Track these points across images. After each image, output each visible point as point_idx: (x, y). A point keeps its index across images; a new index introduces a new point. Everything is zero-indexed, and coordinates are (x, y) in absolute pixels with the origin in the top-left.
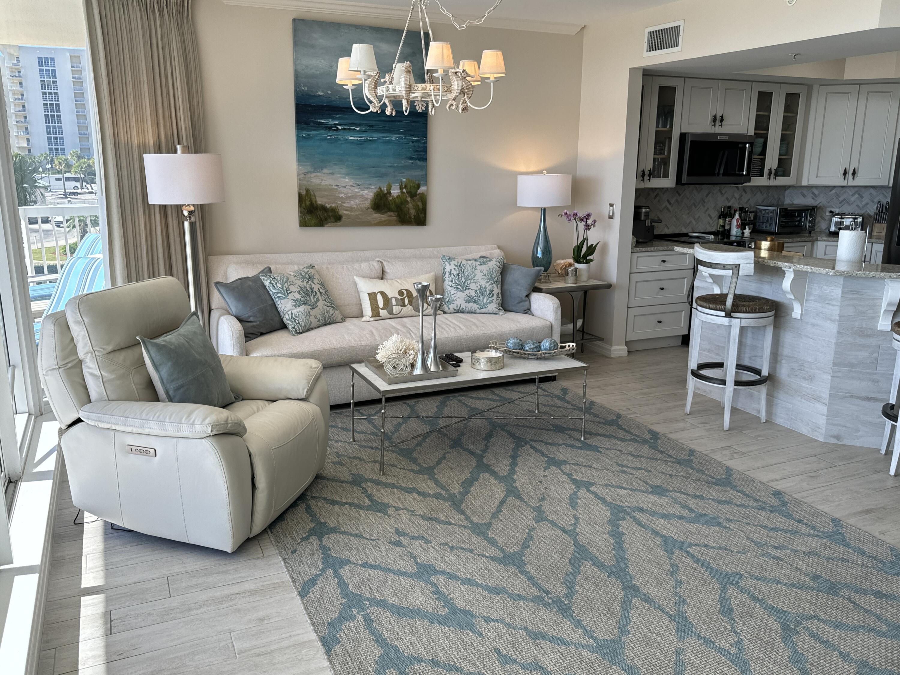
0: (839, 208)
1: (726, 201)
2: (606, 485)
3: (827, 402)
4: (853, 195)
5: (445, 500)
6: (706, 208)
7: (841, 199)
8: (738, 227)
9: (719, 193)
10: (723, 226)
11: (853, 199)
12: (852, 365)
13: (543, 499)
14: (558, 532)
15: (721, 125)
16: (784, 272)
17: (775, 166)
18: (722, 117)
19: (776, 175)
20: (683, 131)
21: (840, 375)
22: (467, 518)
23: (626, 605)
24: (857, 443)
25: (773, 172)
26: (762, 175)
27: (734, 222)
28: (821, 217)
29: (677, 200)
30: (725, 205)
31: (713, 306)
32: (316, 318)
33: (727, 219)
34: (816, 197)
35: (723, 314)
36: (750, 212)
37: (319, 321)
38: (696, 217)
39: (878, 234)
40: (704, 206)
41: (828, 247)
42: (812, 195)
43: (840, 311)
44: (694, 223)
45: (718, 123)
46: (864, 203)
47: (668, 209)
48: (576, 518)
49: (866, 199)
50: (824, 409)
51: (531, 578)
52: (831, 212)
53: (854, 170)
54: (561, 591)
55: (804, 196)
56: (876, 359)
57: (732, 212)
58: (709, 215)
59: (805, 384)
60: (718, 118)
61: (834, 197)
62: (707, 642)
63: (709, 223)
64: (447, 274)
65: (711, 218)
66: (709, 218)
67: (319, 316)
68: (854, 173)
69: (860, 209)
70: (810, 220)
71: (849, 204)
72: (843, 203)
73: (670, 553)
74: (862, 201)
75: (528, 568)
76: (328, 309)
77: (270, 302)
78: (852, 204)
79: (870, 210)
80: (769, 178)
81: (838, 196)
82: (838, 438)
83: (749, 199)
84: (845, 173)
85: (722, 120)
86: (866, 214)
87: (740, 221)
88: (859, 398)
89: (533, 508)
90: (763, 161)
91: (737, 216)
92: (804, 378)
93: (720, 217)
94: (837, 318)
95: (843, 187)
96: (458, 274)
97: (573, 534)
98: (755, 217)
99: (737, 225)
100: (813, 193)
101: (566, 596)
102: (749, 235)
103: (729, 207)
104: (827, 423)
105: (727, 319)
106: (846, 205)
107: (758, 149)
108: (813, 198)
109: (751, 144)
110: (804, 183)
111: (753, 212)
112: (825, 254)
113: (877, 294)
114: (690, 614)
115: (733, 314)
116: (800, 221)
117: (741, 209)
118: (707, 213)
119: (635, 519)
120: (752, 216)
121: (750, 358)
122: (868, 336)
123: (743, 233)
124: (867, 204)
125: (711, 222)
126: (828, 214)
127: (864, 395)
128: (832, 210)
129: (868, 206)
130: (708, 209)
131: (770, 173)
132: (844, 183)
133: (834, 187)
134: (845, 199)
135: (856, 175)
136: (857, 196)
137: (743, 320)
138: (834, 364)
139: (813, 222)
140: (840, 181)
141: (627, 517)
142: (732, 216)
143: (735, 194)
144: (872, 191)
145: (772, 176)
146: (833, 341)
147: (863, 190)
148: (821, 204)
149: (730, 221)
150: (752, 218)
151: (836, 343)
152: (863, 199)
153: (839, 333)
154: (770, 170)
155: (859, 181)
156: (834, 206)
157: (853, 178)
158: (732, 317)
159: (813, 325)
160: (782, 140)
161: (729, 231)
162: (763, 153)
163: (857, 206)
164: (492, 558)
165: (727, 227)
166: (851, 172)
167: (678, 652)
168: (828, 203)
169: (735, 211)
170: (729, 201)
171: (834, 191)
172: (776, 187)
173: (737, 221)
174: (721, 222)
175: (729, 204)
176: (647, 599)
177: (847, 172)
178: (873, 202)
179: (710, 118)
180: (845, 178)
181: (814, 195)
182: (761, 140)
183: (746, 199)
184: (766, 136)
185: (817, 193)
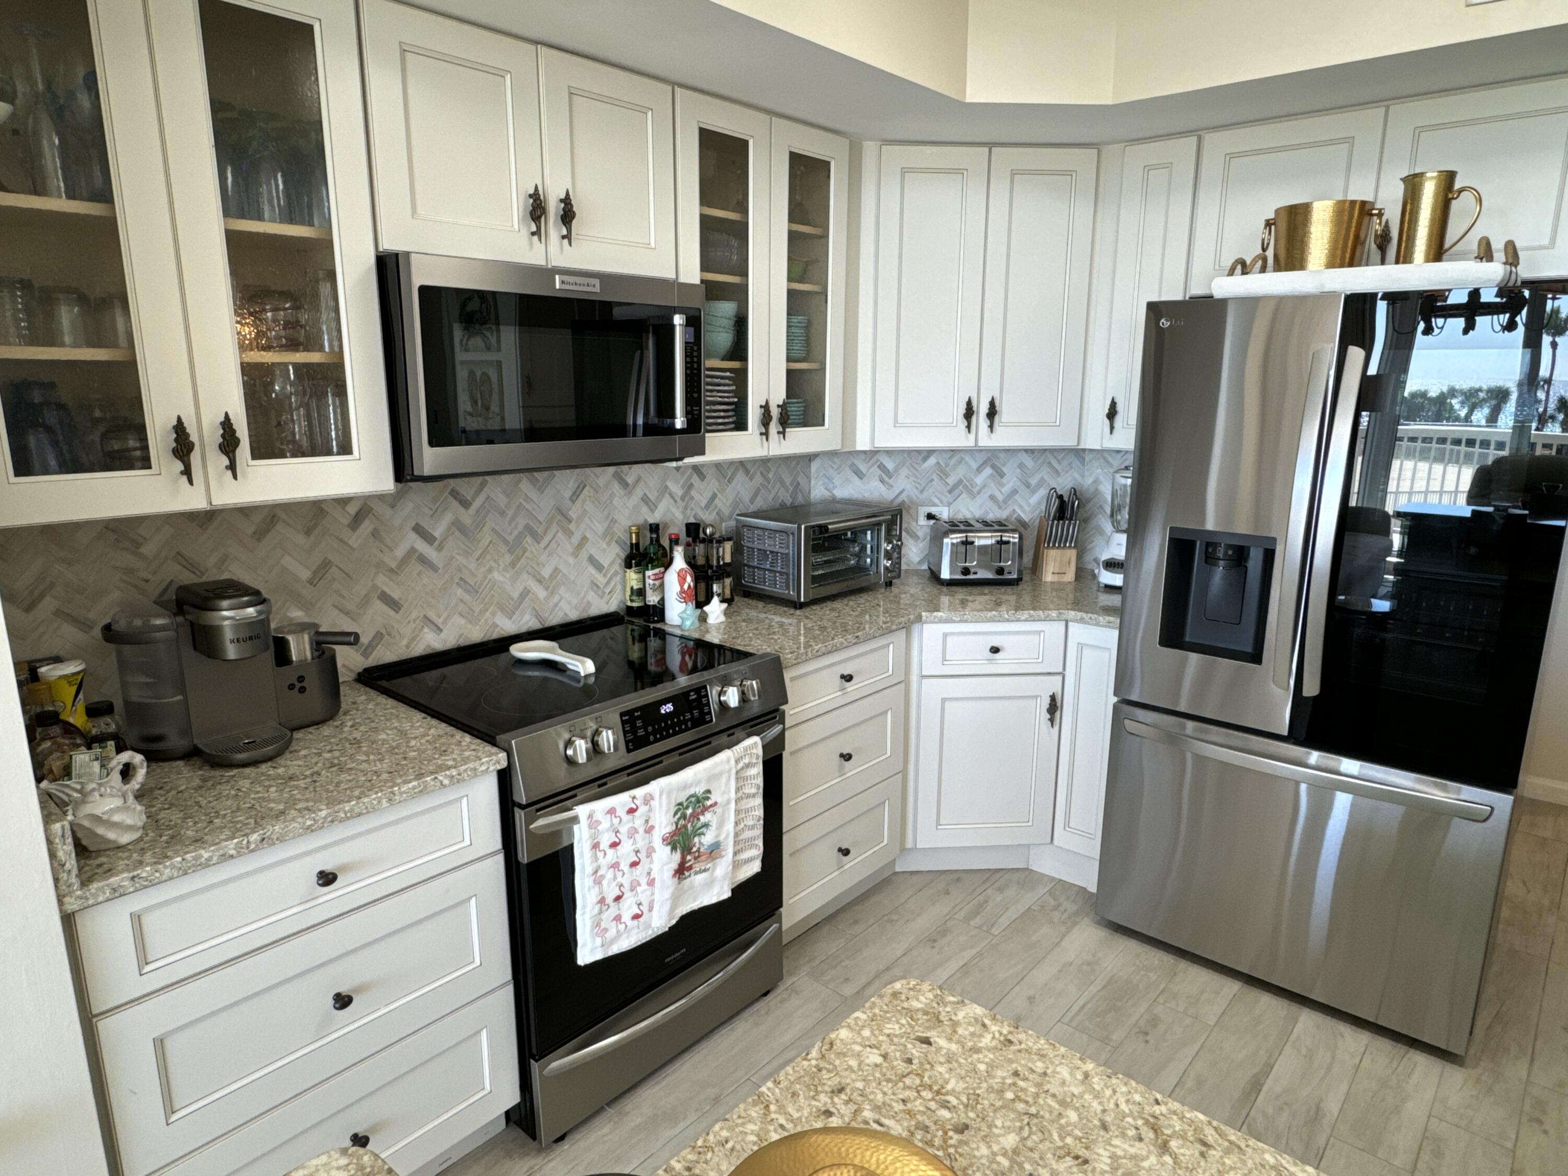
0: (949, 504)
1: (645, 509)
4: (979, 470)
6: (576, 539)
7: (951, 481)
8: (684, 596)
9: (616, 486)
10: (641, 593)
11: (979, 480)
15: (568, 237)
17: (778, 395)
18: (567, 201)
19: (785, 422)
20: (389, 244)
25: (775, 412)
26: (740, 425)
27: (672, 578)
28: (907, 532)
29: (457, 525)
30: (640, 521)
33: (649, 573)
34: (890, 478)
36: (721, 541)
38: (546, 572)
39: (1055, 578)
40: (569, 534)
41: (949, 640)
42: (879, 472)
44: (541, 593)
45: (554, 229)
46: (1006, 489)
47: (423, 560)
49: (1011, 481)
52: (930, 516)
53: (992, 404)
55: (860, 475)
57: (665, 542)
58: (592, 560)
60: (553, 208)
61: (934, 477)
63: (594, 585)
65: (599, 567)
66: (592, 570)
68: (992, 413)
69: (1000, 508)
70: (886, 551)
71: (973, 496)
72: (957, 492)
74: (1003, 485)
78: (979, 493)
79: (1021, 507)
80: (766, 434)
81: (943, 473)
83: (714, 497)
84: (969, 413)
85: (567, 216)
86: (1013, 519)
87: (689, 579)
90: (740, 378)
91: (679, 562)
93: (628, 566)
98: (738, 550)
99: (682, 591)
100: (882, 467)
102: (722, 618)
103: (655, 528)
106: (964, 495)
107: (718, 337)
108: (882, 481)
109: (693, 322)
110: (863, 443)
111: (729, 539)
112: (944, 659)
116: (863, 554)
117: (692, 533)
118: (584, 555)
120: (726, 552)
123: (703, 618)
124: (1014, 492)
125: (601, 580)
126: (923, 521)
128: (934, 510)
129: (1017, 497)
130: (584, 539)
131: (766, 420)
132: (967, 441)
134: (960, 481)
135: (997, 418)
136: (988, 471)
139: (894, 553)
140: (958, 438)
142: (665, 561)
143: (669, 484)
145: (774, 427)
148: (903, 497)
149: (660, 577)
150: (728, 559)
152: (1004, 480)
154: (766, 408)
155: (1002, 438)
156: (936, 501)
157: (991, 427)
160: (790, 313)
161: (659, 612)
162: (739, 350)
163: (992, 498)
165: (652, 598)
166: (984, 409)
168: (922, 492)
169: (674, 540)
170: (651, 508)
171: (932, 461)
172: (786, 460)
173: (682, 580)
174: (633, 578)
177: (975, 408)
178: (1028, 486)
179: (517, 207)
180: (969, 427)
181: (886, 475)
182: (727, 308)
183: (702, 492)
184: (740, 294)
185: (890, 465)
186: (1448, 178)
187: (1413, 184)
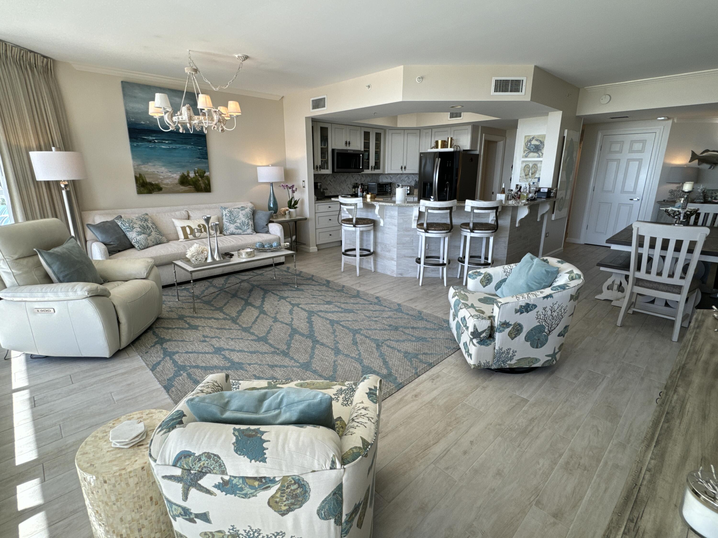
2: (306, 304)
3: (396, 260)
5: (229, 320)
6: (346, 184)
7: (401, 179)
8: (361, 192)
9: (352, 177)
10: (355, 192)
11: (406, 179)
12: (404, 244)
13: (277, 313)
14: (285, 325)
16: (375, 206)
17: (374, 165)
18: (349, 142)
20: (333, 148)
21: (399, 248)
22: (240, 326)
23: (313, 348)
24: (408, 276)
26: (368, 169)
27: (359, 190)
28: (394, 187)
29: (334, 180)
30: (355, 182)
31: (348, 223)
32: (151, 241)
35: (352, 226)
36: (365, 185)
37: (153, 242)
38: (343, 188)
39: (416, 194)
43: (398, 221)
44: (342, 190)
45: (348, 145)
47: (330, 184)
48: (292, 319)
49: (411, 180)
50: (395, 263)
51: (271, 345)
54: (285, 347)
55: (387, 178)
56: (413, 240)
58: (349, 187)
59: (387, 254)
60: (348, 143)
61: (398, 178)
62: (347, 356)
64: (224, 216)
67: (153, 240)
68: (405, 168)
69: (409, 184)
71: (405, 182)
72: (402, 181)
73: (332, 325)
74: (409, 180)
75: (270, 341)
76: (158, 236)
77: (123, 234)
79: (412, 184)
81: (400, 178)
82: (401, 274)
83: (365, 180)
84: (402, 168)
85: (349, 144)
86: (411, 186)
87: (361, 189)
88: (407, 257)
89: (273, 318)
90: (368, 162)
91: (360, 187)
92: (387, 251)
93: (353, 188)
94: (397, 224)
95: (402, 174)
96: (230, 216)
97: (290, 325)
98: (368, 187)
101: (287, 349)
103: (357, 183)
104: (397, 269)
105: (354, 228)
107: (366, 157)
109: (363, 155)
110: (386, 173)
111: (367, 185)
113: (411, 213)
114: (340, 347)
115: (356, 226)
116: (386, 189)
117: (362, 184)
119: (318, 315)
120: (366, 187)
121: (366, 245)
122: (409, 231)
123: (363, 195)
127: (410, 255)
128: (398, 184)
129: (412, 182)
130: (348, 184)
131: (372, 168)
132: (402, 172)
133: (398, 174)
134: (403, 179)
137: (361, 228)
138: (397, 244)
139: (391, 189)
140: (400, 172)
141: (315, 315)
142: (358, 187)
143: (358, 177)
144: (413, 176)
145: (373, 169)
146: (396, 234)
147: (409, 175)
148: (394, 182)
149: (357, 189)
151: (397, 235)
153: (398, 230)
154: (372, 167)
155: (407, 172)
157: (405, 170)
158: (356, 227)
159: (389, 228)
160: (376, 153)
161: (357, 194)
162: (368, 159)
163: (408, 182)
164: (252, 340)
165: (356, 192)
167: (334, 362)
168: (397, 181)
169: (359, 185)
170: (356, 180)
171: (398, 176)
172: (375, 174)
174: (354, 190)
175: (357, 182)
176: (322, 344)
178: (414, 180)
179: (344, 143)
180: (402, 170)
181: (391, 178)
182: (367, 153)
183: (363, 179)
184: (368, 151)
185: (392, 177)
186: (451, 139)
187: (448, 138)
